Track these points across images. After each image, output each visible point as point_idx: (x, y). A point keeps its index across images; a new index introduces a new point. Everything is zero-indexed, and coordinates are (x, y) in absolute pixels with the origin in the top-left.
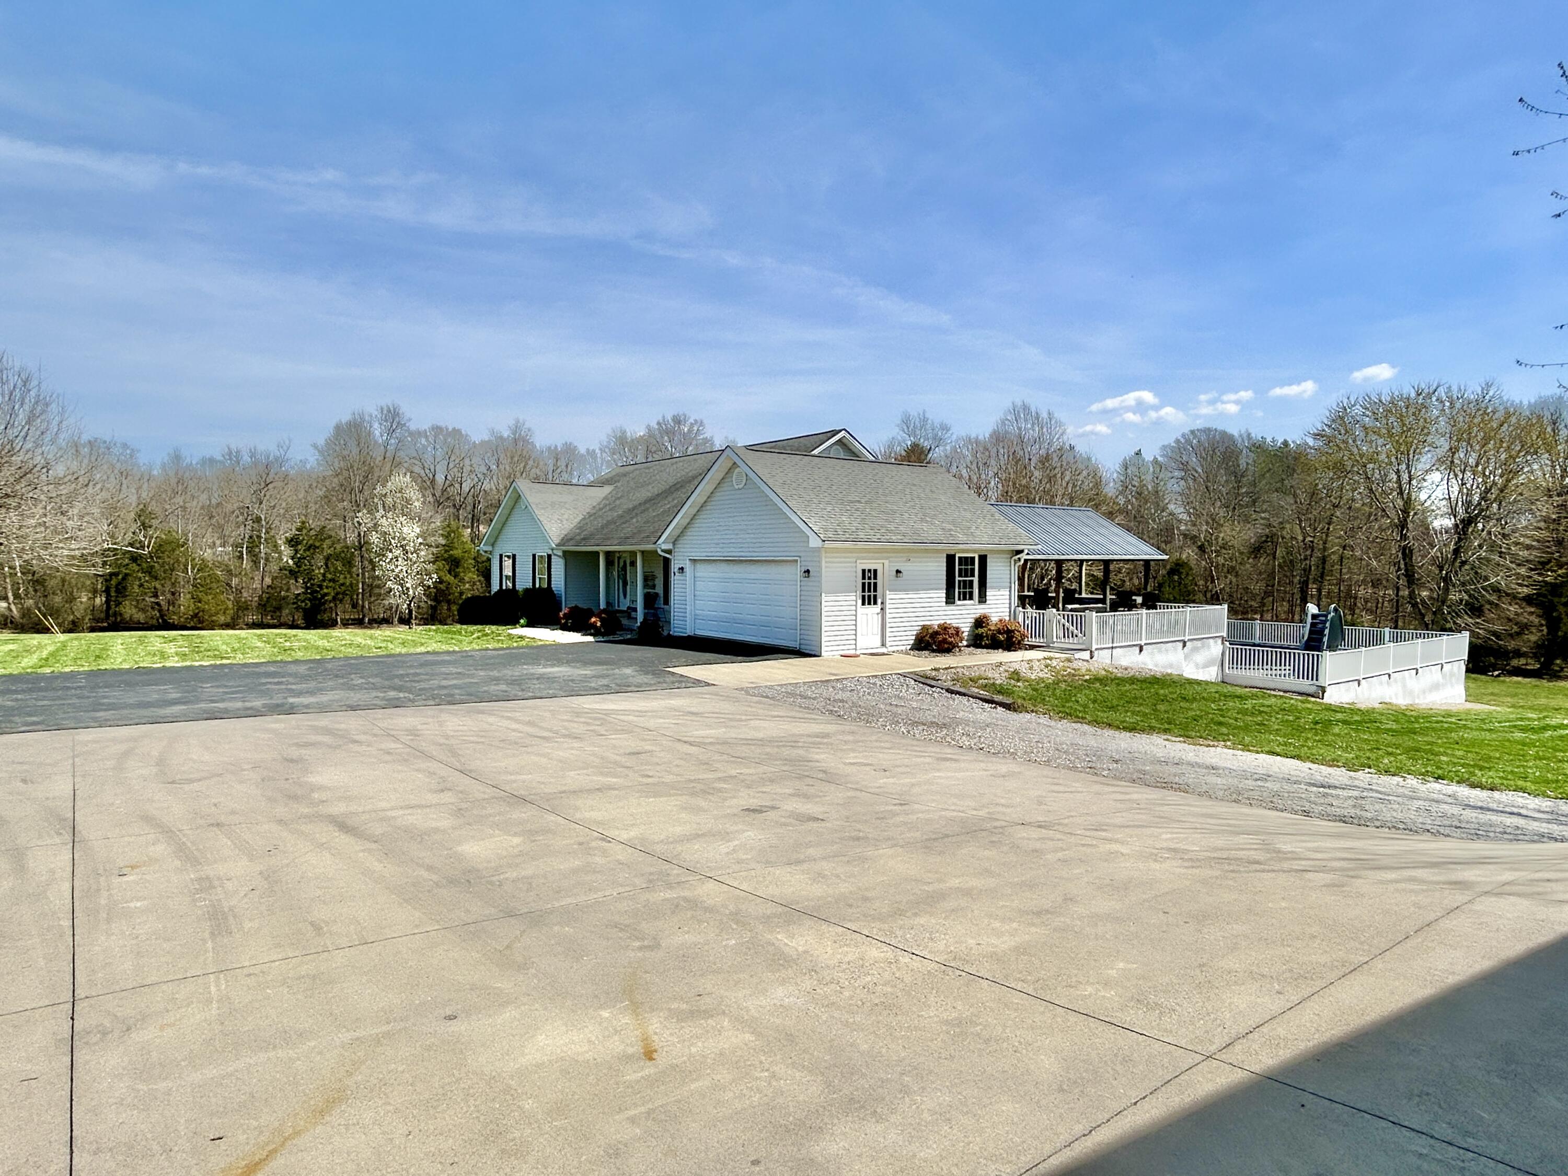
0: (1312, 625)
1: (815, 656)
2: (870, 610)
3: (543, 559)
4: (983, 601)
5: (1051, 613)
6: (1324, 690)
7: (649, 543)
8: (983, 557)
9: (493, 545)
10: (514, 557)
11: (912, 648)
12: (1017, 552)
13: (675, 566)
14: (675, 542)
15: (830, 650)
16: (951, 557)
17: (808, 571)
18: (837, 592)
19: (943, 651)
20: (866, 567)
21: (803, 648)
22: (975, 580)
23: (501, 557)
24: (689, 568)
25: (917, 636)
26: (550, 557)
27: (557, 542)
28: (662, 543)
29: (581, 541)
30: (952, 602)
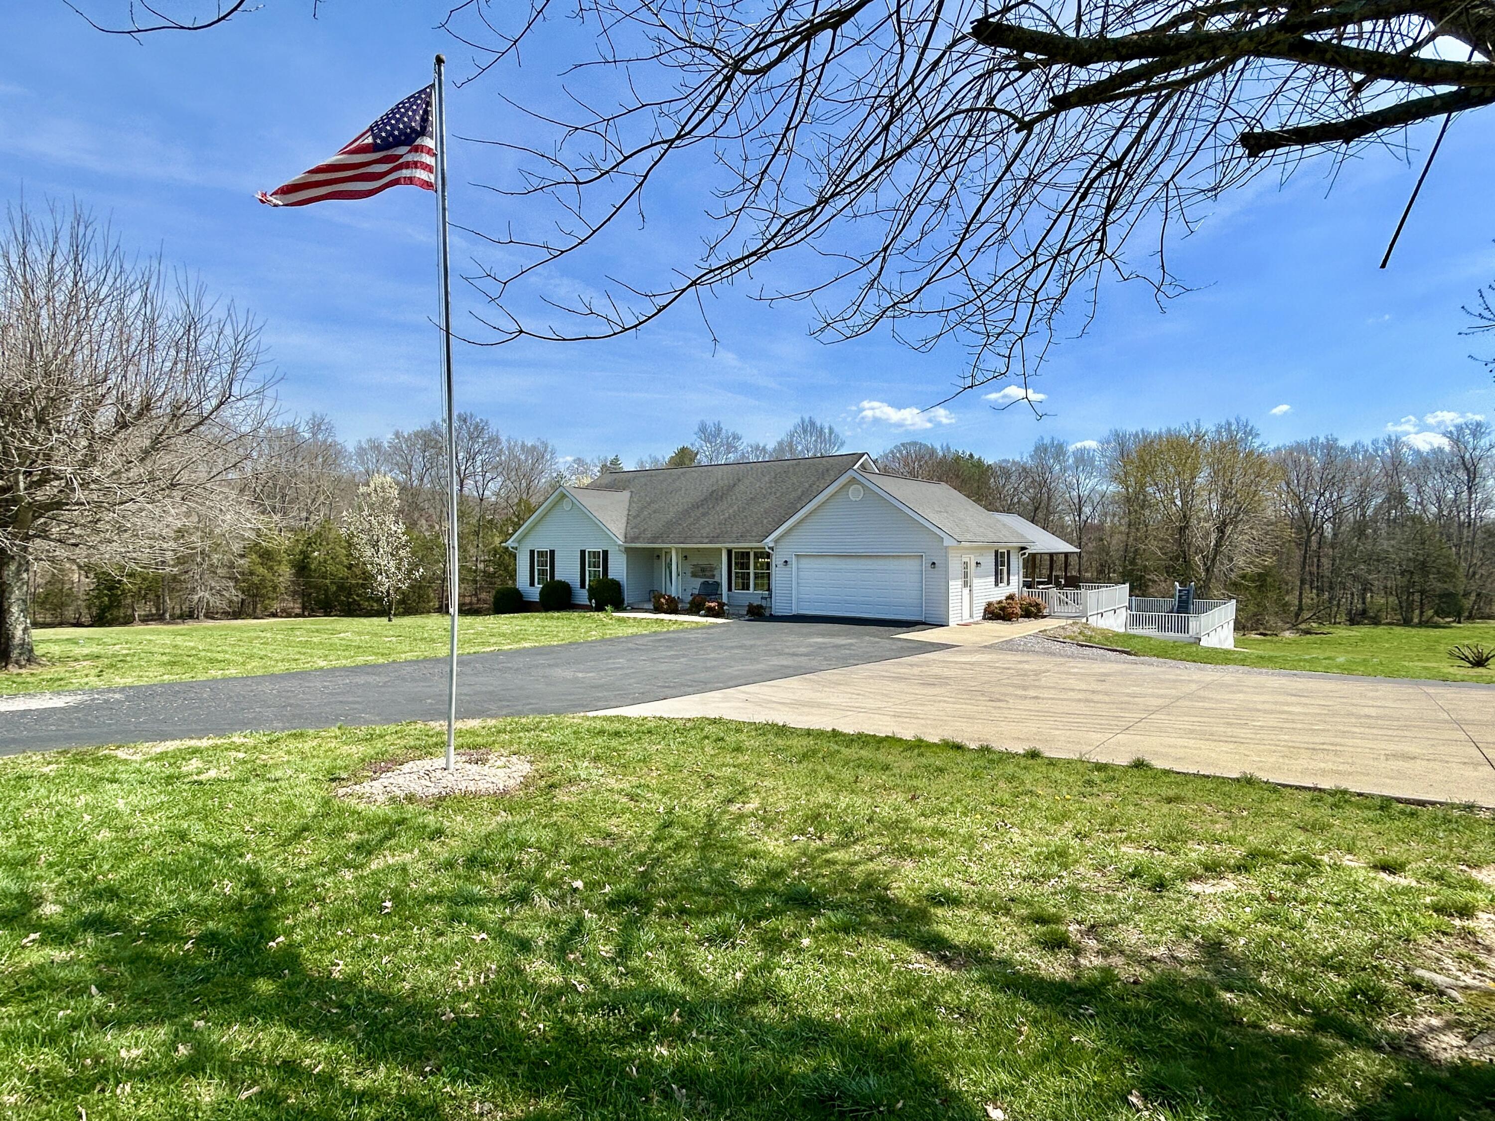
0: (1180, 597)
1: (943, 625)
2: (966, 591)
3: (595, 554)
4: (1008, 584)
5: (1054, 591)
6: (1200, 640)
7: (750, 542)
8: (1009, 552)
9: (519, 542)
10: (552, 552)
11: (984, 618)
12: (1023, 548)
13: (776, 560)
14: (776, 541)
15: (953, 621)
16: (996, 552)
17: (934, 563)
18: (955, 579)
19: (1010, 620)
20: (964, 560)
21: (929, 620)
22: (1005, 568)
23: (532, 552)
24: (794, 561)
25: (985, 610)
26: (606, 553)
27: (622, 538)
28: (769, 541)
29: (654, 540)
30: (996, 585)
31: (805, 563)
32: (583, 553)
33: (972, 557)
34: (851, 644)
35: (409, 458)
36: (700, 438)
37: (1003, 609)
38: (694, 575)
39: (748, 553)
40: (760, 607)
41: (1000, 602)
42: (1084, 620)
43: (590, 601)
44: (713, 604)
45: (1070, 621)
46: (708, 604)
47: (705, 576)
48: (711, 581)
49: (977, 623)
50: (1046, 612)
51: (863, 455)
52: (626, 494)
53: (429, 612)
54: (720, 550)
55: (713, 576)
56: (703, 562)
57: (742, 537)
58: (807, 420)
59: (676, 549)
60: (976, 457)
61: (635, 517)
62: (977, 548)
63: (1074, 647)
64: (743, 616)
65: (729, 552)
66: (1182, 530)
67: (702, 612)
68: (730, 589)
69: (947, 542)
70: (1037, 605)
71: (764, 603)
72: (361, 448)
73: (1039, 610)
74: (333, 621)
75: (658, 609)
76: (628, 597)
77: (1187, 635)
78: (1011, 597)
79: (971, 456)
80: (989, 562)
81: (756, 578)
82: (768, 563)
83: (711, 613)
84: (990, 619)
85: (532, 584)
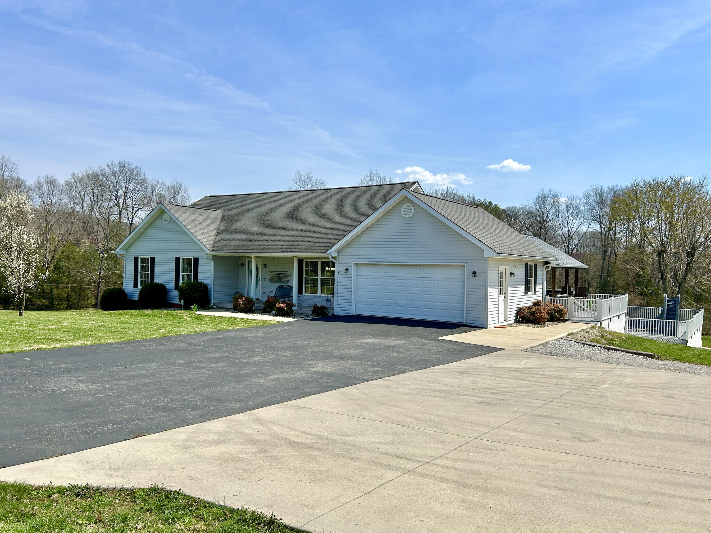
0: (668, 306)
1: (482, 328)
2: (502, 298)
3: (189, 261)
4: (535, 292)
5: (572, 299)
6: (687, 341)
7: (316, 252)
8: (536, 265)
9: (126, 250)
10: (153, 259)
11: (516, 321)
12: (547, 263)
13: (339, 268)
14: (339, 251)
15: (491, 323)
16: (526, 265)
17: (474, 273)
18: (493, 286)
19: (538, 323)
20: (501, 270)
21: (469, 322)
22: (533, 279)
23: (136, 259)
24: (353, 269)
25: (517, 314)
26: (196, 260)
27: (210, 249)
28: (332, 252)
29: (237, 249)
30: (526, 293)
31: (364, 271)
32: (178, 259)
33: (507, 267)
34: (400, 346)
35: (82, 193)
36: (296, 183)
37: (532, 314)
38: (272, 280)
39: (317, 263)
40: (324, 308)
41: (529, 308)
42: (599, 324)
43: (180, 301)
44: (282, 305)
45: (590, 326)
46: (278, 305)
47: (281, 281)
48: (285, 285)
49: (511, 326)
50: (567, 317)
51: (414, 183)
52: (219, 214)
53: (87, 307)
54: (292, 259)
55: (288, 281)
56: (279, 269)
57: (310, 248)
58: (374, 172)
59: (256, 257)
60: (494, 204)
61: (224, 231)
62: (511, 261)
63: (603, 350)
64: (308, 315)
65: (300, 262)
66: (660, 254)
67: (273, 312)
68: (300, 292)
69: (488, 253)
70: (560, 311)
71: (328, 305)
72: (39, 183)
73: (562, 315)
74: (8, 314)
75: (236, 309)
76: (214, 298)
77: (675, 338)
78: (536, 304)
79: (490, 203)
80: (520, 272)
81: (322, 284)
82: (333, 272)
83: (281, 313)
84: (521, 322)
85: (136, 286)
